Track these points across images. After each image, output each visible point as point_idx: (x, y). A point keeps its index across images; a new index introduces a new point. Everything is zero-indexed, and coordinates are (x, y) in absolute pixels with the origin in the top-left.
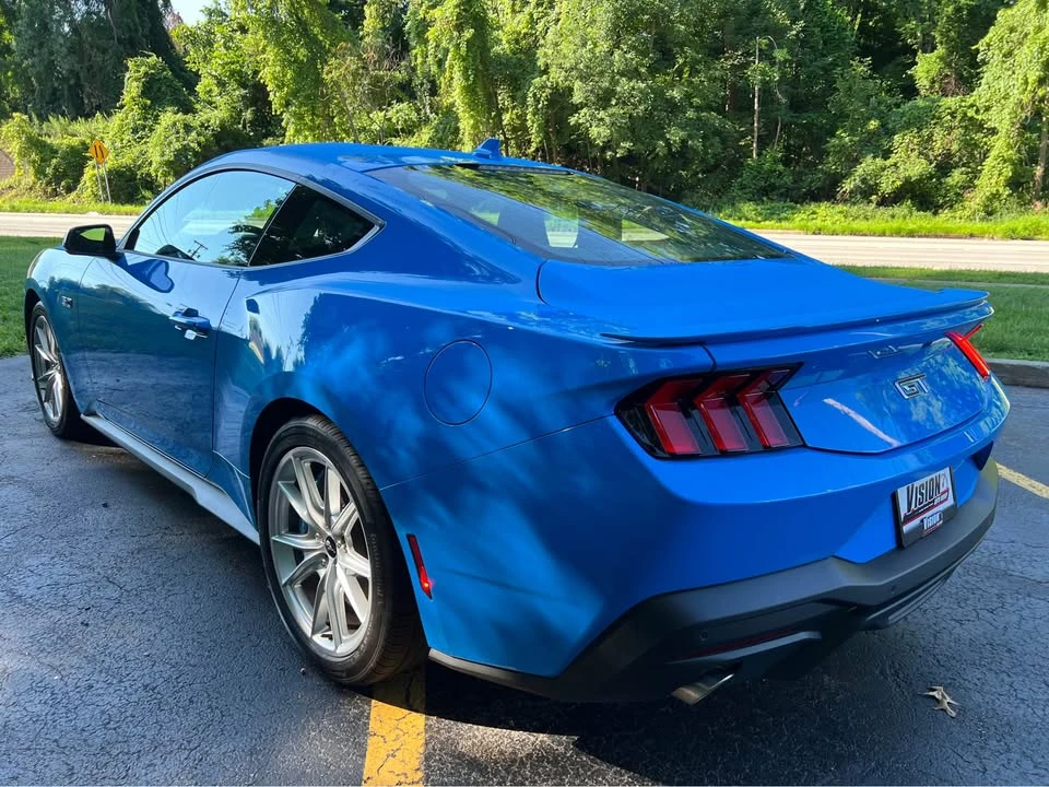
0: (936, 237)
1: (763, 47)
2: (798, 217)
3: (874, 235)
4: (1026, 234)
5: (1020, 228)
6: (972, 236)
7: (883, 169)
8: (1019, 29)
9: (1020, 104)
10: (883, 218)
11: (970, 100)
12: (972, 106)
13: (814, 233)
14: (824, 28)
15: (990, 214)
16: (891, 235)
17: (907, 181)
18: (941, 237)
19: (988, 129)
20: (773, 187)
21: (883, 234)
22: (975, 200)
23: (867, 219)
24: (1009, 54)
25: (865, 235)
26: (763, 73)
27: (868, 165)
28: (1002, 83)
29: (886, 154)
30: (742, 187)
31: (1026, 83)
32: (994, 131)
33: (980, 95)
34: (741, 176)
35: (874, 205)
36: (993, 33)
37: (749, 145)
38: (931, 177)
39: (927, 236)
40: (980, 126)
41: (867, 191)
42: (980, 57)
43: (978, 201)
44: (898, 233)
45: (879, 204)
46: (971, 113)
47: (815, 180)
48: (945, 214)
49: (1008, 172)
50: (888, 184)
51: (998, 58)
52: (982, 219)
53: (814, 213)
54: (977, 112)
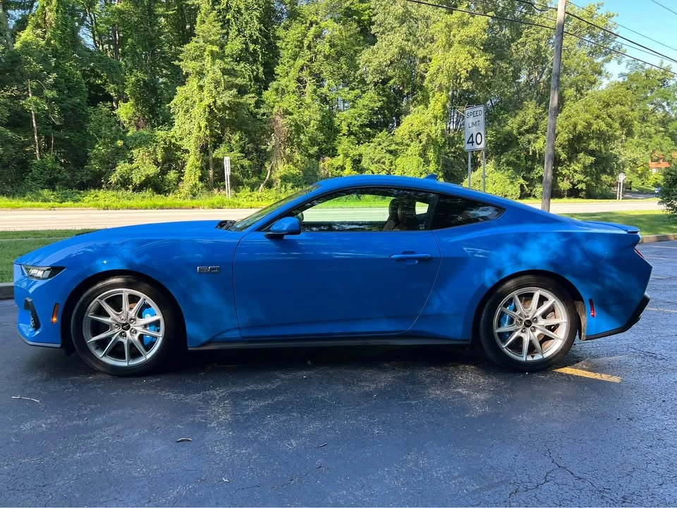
0: (176, 208)
1: (34, 87)
2: (87, 199)
3: (141, 209)
4: (219, 205)
5: (215, 202)
6: (193, 208)
7: (132, 170)
8: (191, 99)
9: (198, 137)
10: (138, 199)
11: (171, 134)
12: (173, 137)
13: (104, 209)
14: (67, 80)
15: (194, 195)
16: (151, 209)
17: (147, 177)
18: (178, 208)
19: (183, 150)
20: (56, 180)
21: (146, 208)
22: (185, 187)
23: (130, 199)
24: (187, 111)
25: (136, 209)
26: (36, 104)
27: (122, 167)
28: (186, 125)
29: (131, 161)
30: (34, 179)
31: (200, 128)
32: (187, 151)
33: (176, 131)
34: (31, 171)
35: (131, 191)
36: (176, 100)
37: (32, 152)
38: (158, 175)
39: (170, 208)
40: (178, 148)
41: (125, 183)
42: (172, 111)
43: (187, 188)
44: (154, 207)
45: (134, 190)
46: (173, 141)
47: (83, 176)
48: (171, 196)
49: (199, 173)
50: (137, 179)
51: (181, 113)
52: (192, 199)
53: (96, 196)
54: (176, 140)
